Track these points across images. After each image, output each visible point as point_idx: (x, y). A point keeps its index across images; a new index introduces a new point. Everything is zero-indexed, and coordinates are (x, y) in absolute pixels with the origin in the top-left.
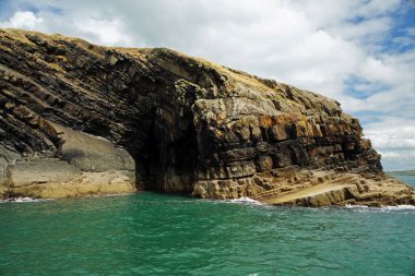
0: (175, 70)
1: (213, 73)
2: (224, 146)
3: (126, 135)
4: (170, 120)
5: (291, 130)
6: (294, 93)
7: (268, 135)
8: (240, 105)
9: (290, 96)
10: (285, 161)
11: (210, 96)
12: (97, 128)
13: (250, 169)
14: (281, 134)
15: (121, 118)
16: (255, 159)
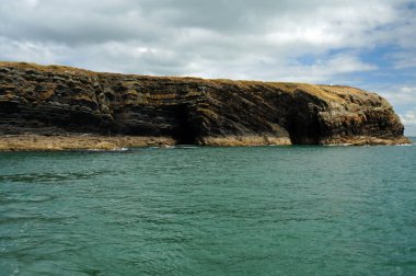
0: (308, 99)
1: (325, 103)
2: (331, 128)
3: (285, 123)
4: (304, 117)
5: (352, 121)
6: (354, 98)
7: (344, 124)
8: (334, 113)
9: (352, 101)
10: (350, 133)
11: (323, 111)
12: (276, 121)
13: (339, 136)
14: (348, 123)
15: (283, 116)
16: (340, 133)
